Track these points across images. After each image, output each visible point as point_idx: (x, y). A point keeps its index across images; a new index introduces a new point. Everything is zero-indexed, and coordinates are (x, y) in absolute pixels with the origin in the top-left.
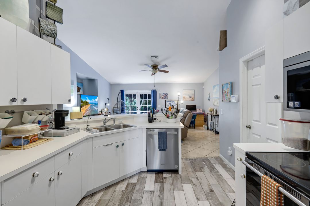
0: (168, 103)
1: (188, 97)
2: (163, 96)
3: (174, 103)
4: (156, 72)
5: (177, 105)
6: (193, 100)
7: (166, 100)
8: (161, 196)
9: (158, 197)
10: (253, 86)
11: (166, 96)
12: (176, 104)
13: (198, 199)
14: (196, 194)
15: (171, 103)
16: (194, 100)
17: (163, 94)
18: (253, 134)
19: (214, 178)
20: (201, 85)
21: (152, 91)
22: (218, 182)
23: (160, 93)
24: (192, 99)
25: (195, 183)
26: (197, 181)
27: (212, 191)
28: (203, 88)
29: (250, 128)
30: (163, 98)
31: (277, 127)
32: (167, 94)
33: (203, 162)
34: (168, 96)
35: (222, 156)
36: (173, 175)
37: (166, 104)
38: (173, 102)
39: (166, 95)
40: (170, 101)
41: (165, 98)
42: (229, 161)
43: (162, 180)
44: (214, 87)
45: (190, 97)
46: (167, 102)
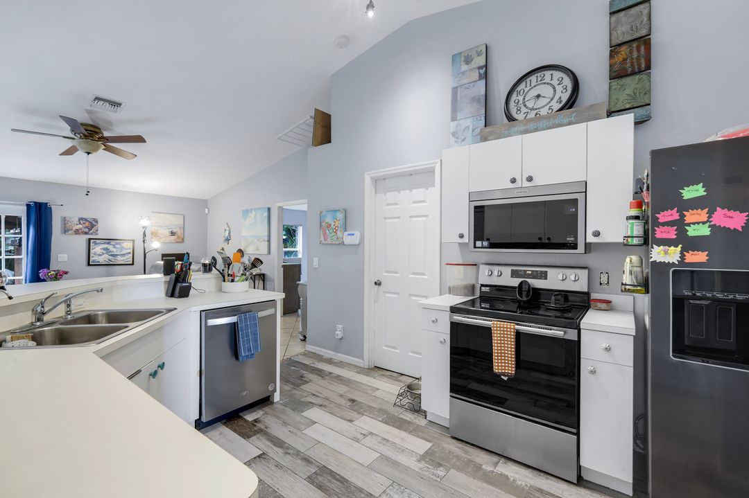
0: (97, 249)
1: (167, 232)
2: (81, 226)
3: (123, 248)
4: (96, 149)
5: (131, 255)
6: (180, 240)
7: (90, 239)
8: (289, 451)
9: (288, 456)
10: (385, 218)
11: (93, 226)
12: (128, 251)
13: (351, 421)
14: (339, 415)
15: (110, 247)
16: (183, 241)
17: (80, 219)
18: (385, 292)
19: (336, 384)
20: (200, 206)
21: (28, 206)
22: (347, 386)
23: (64, 215)
24: (178, 237)
25: (320, 403)
26: (319, 399)
27: (353, 401)
28: (207, 212)
29: (380, 284)
30: (77, 232)
31: (426, 277)
32: (97, 222)
33: (293, 368)
34: (100, 226)
35: (314, 347)
36: (266, 409)
37: (92, 251)
38: (117, 246)
39: (91, 225)
40: (109, 243)
41: (86, 233)
42: (335, 351)
43: (256, 428)
44: (246, 213)
45: (173, 234)
46: (96, 244)
